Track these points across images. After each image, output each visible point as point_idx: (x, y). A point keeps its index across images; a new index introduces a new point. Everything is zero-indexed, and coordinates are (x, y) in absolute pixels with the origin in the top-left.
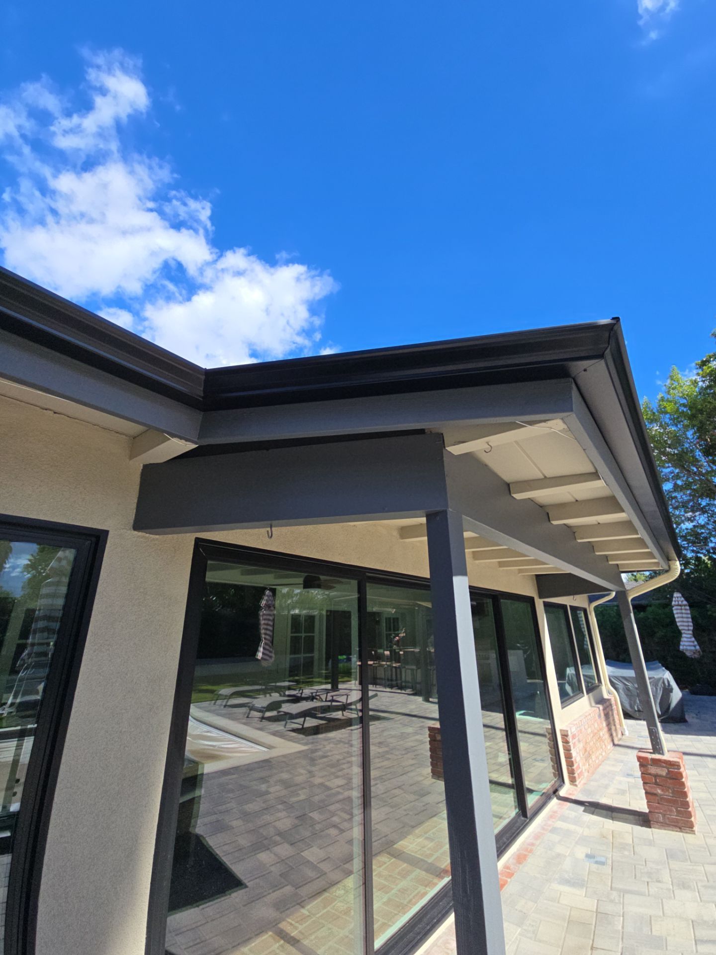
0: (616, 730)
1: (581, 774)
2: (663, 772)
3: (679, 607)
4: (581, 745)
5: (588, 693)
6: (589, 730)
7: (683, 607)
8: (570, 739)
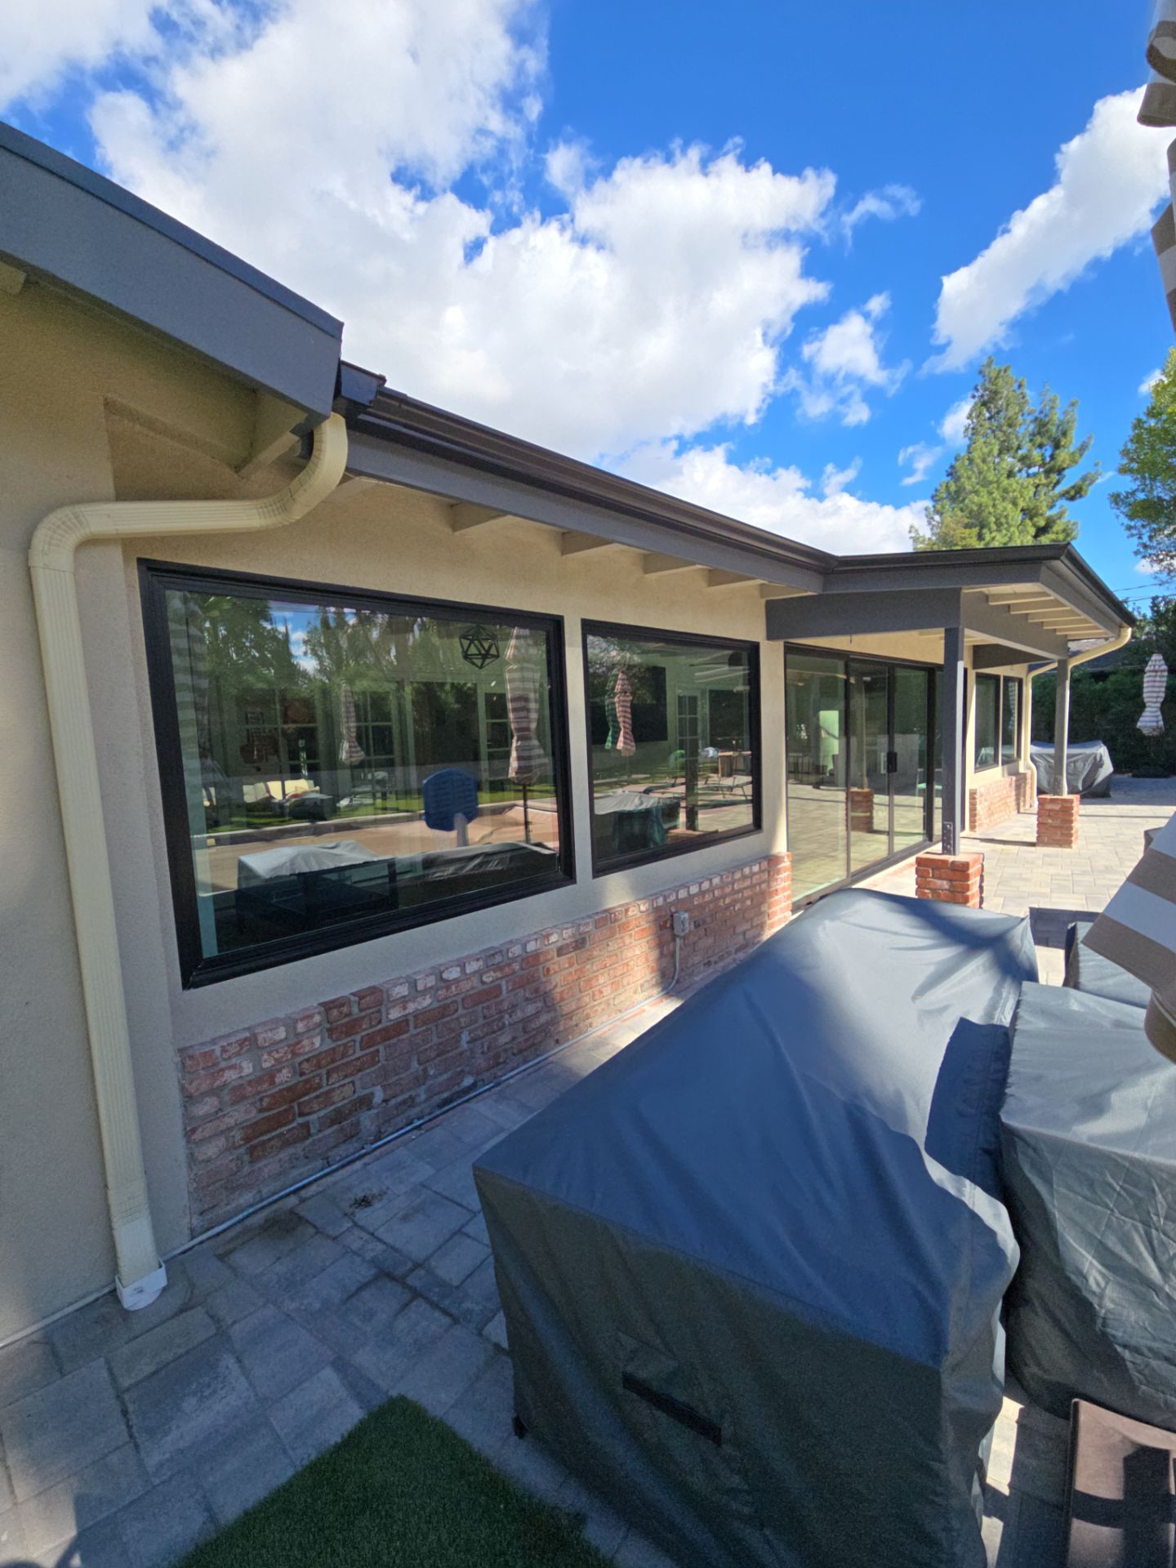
0: (1024, 801)
1: (981, 825)
2: (1057, 807)
3: (1153, 674)
4: (986, 804)
5: (1003, 764)
6: (997, 795)
7: (1159, 674)
8: (977, 796)
